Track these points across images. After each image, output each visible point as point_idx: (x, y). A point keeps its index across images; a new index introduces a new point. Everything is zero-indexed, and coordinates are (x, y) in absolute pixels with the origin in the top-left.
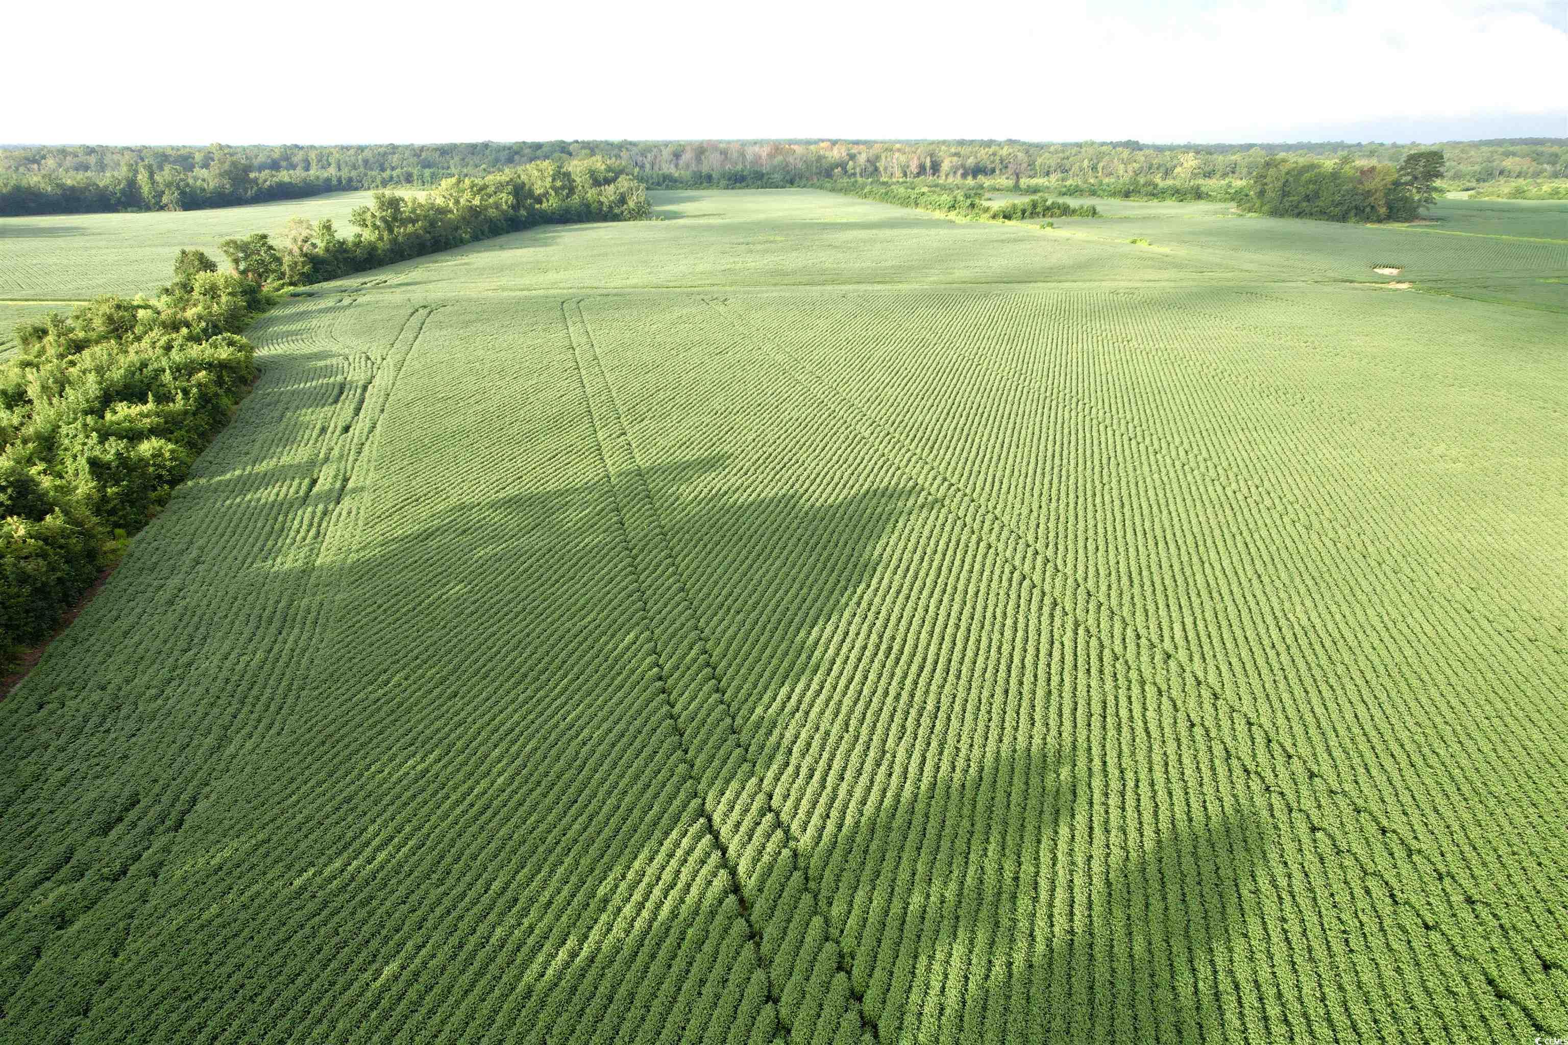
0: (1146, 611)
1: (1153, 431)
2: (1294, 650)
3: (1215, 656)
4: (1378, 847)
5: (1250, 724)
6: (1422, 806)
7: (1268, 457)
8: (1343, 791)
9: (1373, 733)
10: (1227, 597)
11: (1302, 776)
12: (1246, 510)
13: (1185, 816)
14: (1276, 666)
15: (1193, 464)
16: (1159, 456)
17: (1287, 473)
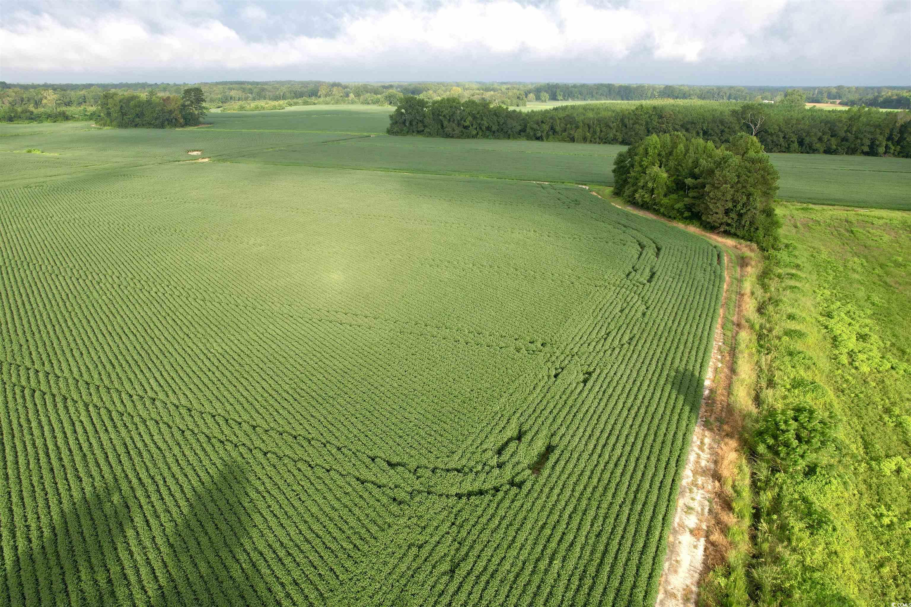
0: (130, 379)
1: (91, 270)
2: (221, 368)
3: (180, 388)
4: (296, 447)
5: (214, 416)
6: (306, 417)
7: (168, 268)
8: (271, 428)
9: (273, 393)
10: (174, 353)
11: (249, 430)
12: (166, 301)
13: (199, 483)
14: (215, 380)
15: (125, 283)
16: (101, 284)
17: (181, 274)
